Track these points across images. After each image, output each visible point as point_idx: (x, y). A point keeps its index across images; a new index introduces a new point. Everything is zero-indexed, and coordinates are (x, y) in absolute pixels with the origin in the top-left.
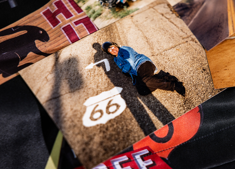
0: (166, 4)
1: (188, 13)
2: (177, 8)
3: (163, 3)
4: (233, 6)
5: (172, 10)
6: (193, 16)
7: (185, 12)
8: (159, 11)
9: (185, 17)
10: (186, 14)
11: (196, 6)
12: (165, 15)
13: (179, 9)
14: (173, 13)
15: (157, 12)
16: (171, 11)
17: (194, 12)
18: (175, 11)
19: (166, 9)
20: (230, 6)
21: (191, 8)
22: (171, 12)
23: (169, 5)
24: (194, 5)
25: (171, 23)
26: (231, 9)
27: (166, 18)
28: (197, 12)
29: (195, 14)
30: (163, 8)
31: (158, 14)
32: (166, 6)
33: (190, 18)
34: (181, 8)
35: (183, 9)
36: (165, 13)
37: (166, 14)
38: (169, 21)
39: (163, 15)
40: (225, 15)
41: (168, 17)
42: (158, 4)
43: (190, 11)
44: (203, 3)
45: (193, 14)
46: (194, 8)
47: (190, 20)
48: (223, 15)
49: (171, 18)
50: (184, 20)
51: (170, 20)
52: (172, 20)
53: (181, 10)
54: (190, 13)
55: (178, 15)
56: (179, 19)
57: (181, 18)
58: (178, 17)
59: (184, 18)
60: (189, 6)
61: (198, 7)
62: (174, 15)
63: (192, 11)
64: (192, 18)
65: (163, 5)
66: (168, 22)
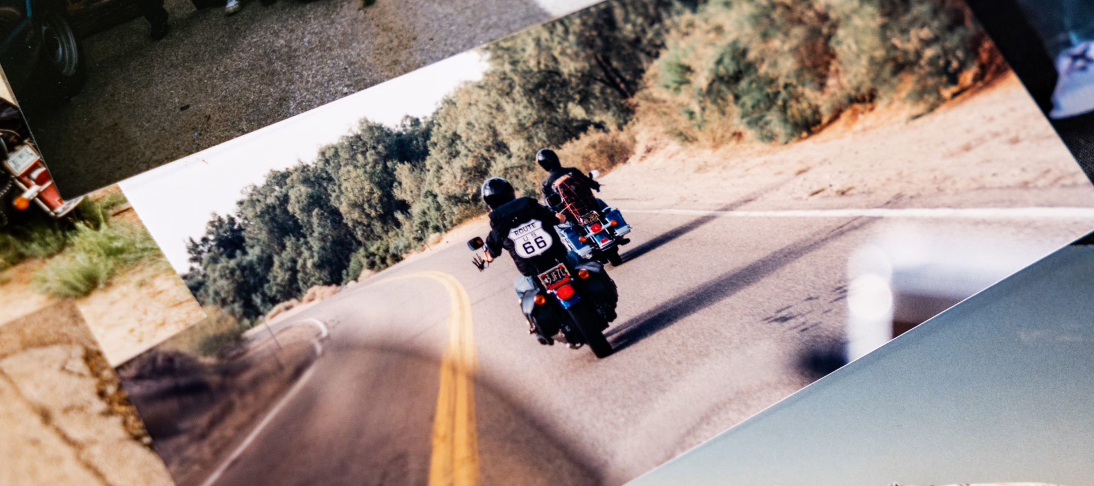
0: (78, 351)
1: (203, 420)
2: (138, 378)
3: (63, 340)
4: (470, 418)
5: (111, 390)
6: (228, 444)
7: (185, 412)
8: (31, 391)
9: (183, 439)
10: (185, 424)
11: (256, 383)
12: (60, 419)
13: (152, 386)
14: (109, 413)
15: (18, 393)
16: (102, 394)
17: (239, 417)
18: (127, 401)
19: (75, 381)
20: (452, 414)
21: (223, 389)
22: (100, 406)
23: (92, 357)
24: (246, 377)
25: (87, 475)
26: (453, 429)
27: (66, 439)
28: (254, 418)
29: (243, 429)
30: (53, 375)
31: (17, 405)
32: (78, 365)
33: (206, 451)
34: (166, 383)
35: (176, 392)
36: (66, 403)
37: (67, 410)
38: (78, 458)
39: (46, 416)
40: (413, 465)
41: (76, 432)
42: (27, 346)
43: (216, 409)
44: (298, 372)
45: (227, 429)
46: (242, 393)
47: (207, 467)
48: (401, 458)
49: (94, 442)
50: (167, 463)
51: (84, 456)
52: (96, 454)
53: (163, 395)
54: (213, 423)
55: (136, 425)
56: (140, 454)
57: (151, 447)
58: (137, 438)
59: (171, 444)
60: (214, 379)
61: (269, 388)
62: (113, 427)
63: (228, 409)
64: (218, 454)
65: (57, 353)
66: (71, 467)
